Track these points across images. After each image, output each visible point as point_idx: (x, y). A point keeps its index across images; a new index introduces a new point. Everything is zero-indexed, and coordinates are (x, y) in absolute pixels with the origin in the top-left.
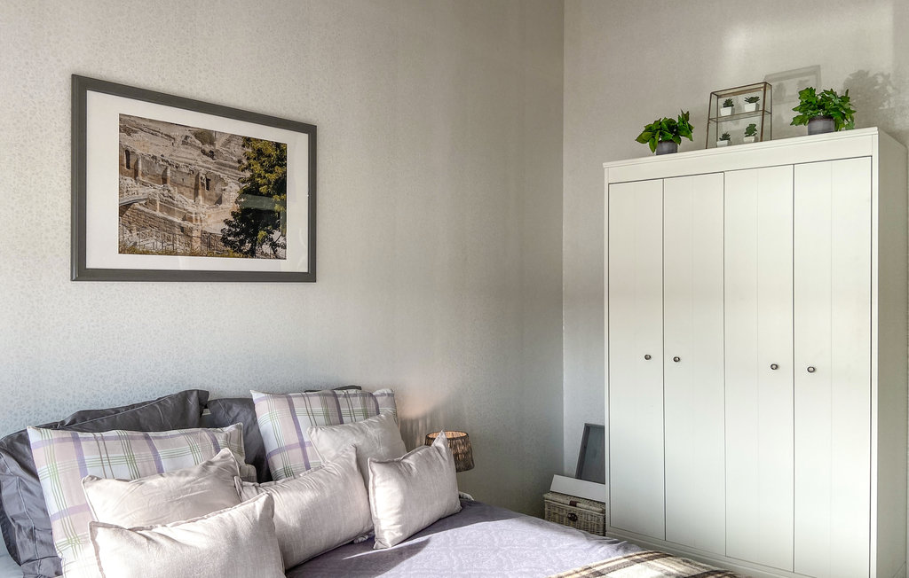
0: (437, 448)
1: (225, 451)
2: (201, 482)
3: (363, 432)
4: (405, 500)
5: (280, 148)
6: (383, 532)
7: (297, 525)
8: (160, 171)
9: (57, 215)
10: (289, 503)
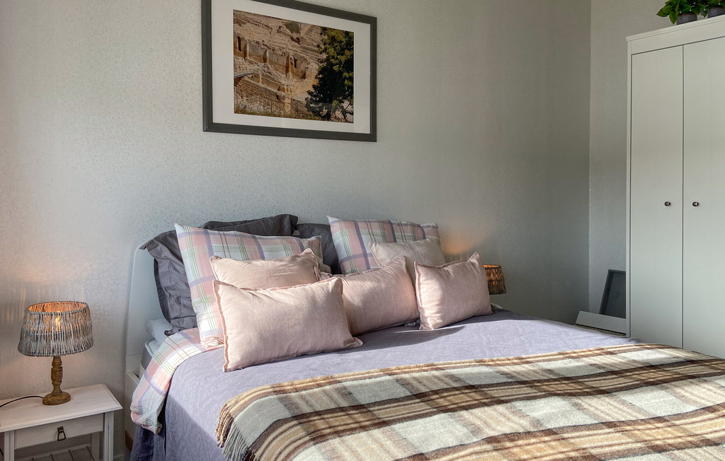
0: (471, 263)
1: (308, 250)
2: (291, 266)
3: (412, 248)
4: (444, 295)
5: (349, 36)
6: (426, 318)
7: (360, 304)
8: (261, 53)
9: (193, 83)
10: (354, 289)
